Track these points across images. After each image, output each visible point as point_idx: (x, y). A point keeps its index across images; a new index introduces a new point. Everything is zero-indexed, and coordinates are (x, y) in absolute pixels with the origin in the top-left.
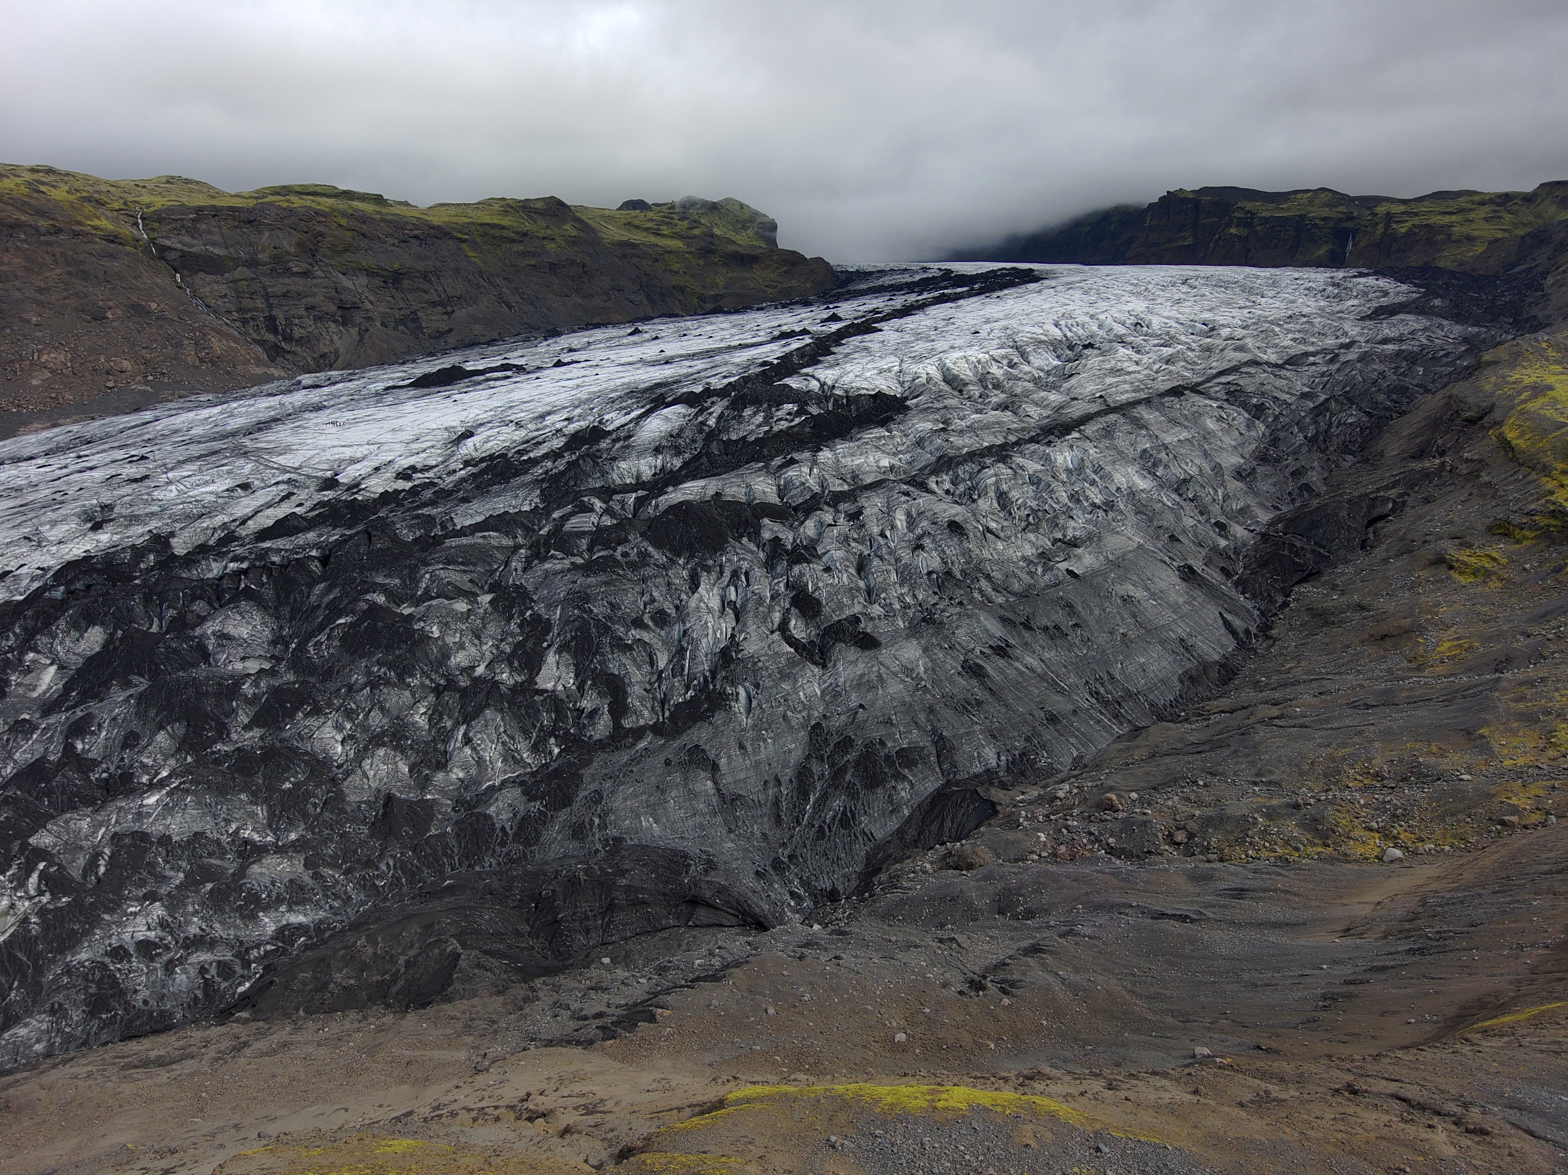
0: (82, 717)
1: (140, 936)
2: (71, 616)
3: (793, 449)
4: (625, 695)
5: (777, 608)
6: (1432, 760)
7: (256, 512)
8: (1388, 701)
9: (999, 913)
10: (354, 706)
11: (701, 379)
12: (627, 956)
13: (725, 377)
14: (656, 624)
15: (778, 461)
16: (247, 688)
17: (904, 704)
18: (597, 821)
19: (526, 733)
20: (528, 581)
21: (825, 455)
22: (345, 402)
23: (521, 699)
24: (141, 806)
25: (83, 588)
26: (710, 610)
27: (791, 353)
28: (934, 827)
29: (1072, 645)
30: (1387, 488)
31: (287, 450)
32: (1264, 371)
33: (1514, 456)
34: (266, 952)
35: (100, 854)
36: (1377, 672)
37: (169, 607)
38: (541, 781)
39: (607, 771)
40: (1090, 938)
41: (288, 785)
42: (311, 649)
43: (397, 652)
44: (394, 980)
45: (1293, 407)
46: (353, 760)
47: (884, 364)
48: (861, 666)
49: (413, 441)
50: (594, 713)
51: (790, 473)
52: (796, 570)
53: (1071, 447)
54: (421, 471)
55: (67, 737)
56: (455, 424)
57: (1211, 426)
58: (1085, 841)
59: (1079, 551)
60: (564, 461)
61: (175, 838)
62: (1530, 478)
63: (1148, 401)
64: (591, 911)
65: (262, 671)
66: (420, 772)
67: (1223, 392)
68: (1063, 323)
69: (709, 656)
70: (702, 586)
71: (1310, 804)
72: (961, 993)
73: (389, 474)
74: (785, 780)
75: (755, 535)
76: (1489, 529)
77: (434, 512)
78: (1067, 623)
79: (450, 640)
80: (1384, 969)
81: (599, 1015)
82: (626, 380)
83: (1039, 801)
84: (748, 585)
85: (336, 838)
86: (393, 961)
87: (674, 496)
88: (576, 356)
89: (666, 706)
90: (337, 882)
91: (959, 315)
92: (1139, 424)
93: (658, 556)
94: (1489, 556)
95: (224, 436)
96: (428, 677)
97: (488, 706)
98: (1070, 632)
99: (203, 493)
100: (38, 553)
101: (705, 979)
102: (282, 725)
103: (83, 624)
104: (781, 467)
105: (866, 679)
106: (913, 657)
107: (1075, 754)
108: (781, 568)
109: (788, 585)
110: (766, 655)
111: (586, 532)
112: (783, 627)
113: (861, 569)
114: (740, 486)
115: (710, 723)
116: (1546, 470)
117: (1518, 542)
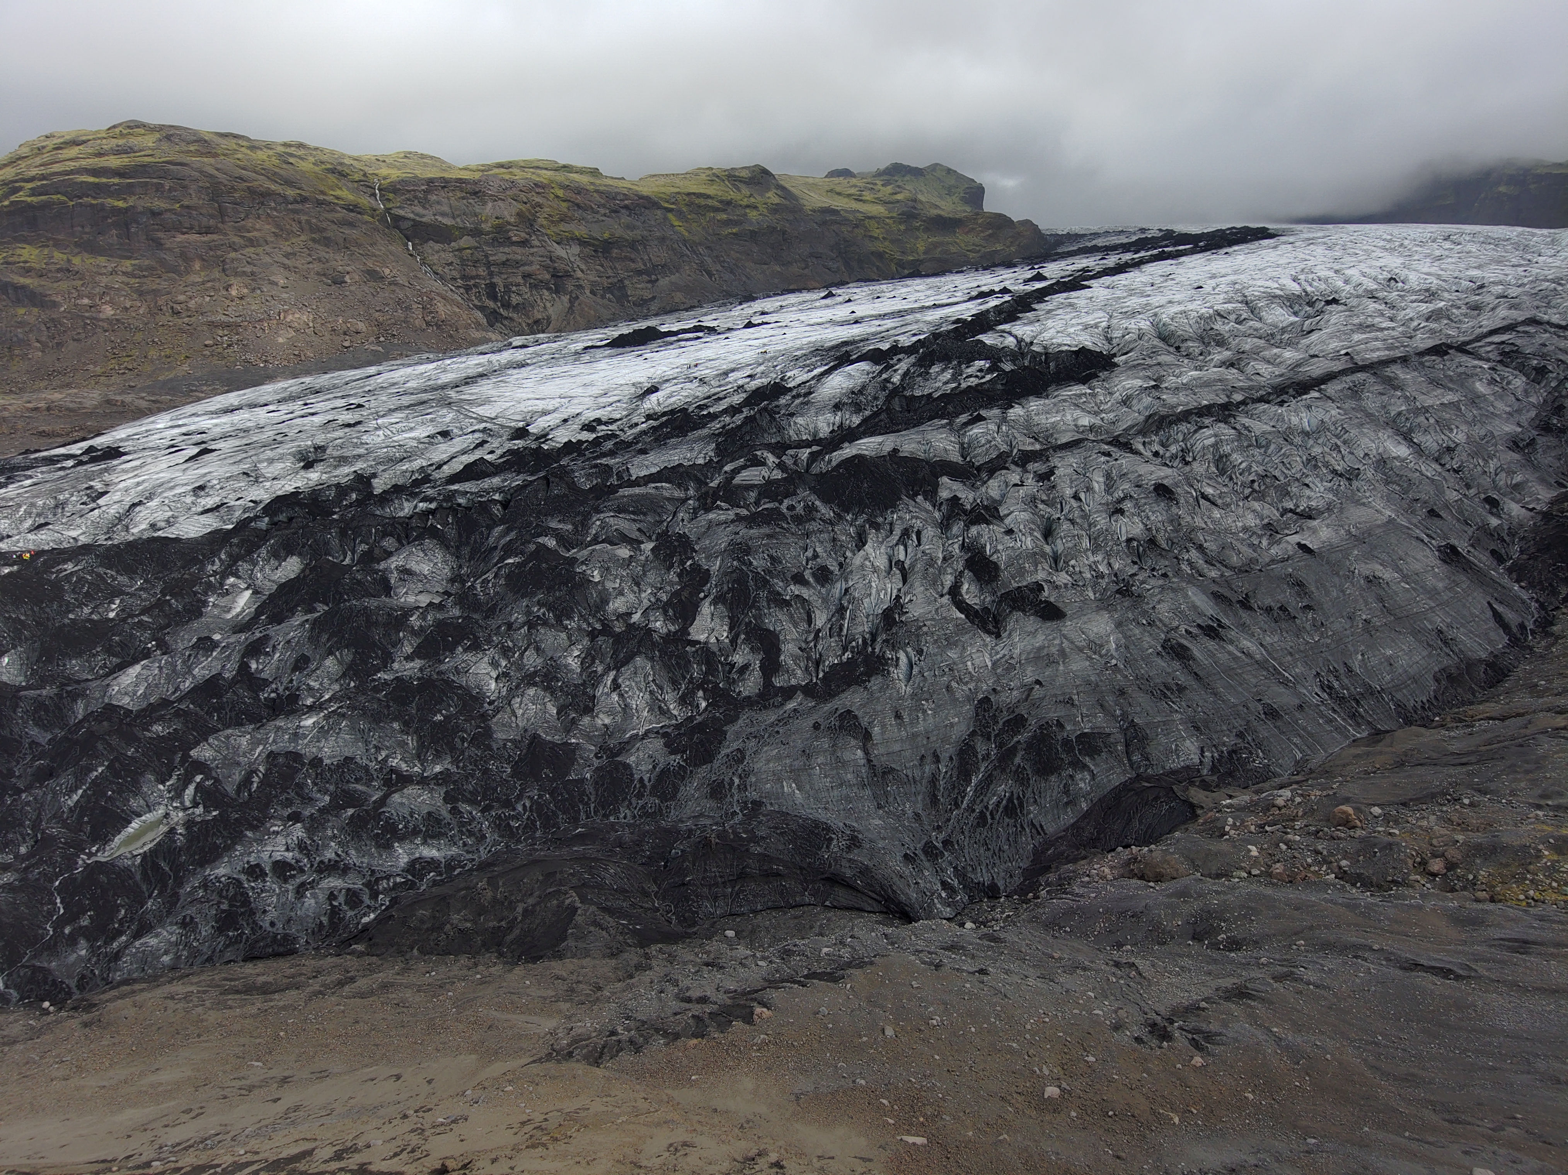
0: (260, 638)
1: (278, 856)
2: (272, 546)
3: (981, 407)
4: (779, 651)
5: (949, 570)
7: (452, 458)
9: (1193, 938)
10: (510, 644)
11: (889, 337)
12: (753, 931)
13: (914, 335)
14: (817, 580)
15: (963, 418)
16: (414, 620)
17: (1089, 683)
18: (737, 781)
19: (675, 684)
20: (692, 531)
21: (1016, 412)
22: (547, 360)
23: (672, 648)
24: (299, 727)
25: (285, 520)
26: (875, 570)
27: (987, 311)
28: (1118, 826)
29: (1300, 630)
31: (486, 401)
34: (395, 884)
35: (255, 771)
37: (361, 542)
38: (684, 734)
39: (753, 730)
40: (1317, 987)
41: (439, 717)
42: (478, 586)
43: (558, 594)
44: (510, 928)
46: (504, 697)
47: (1090, 319)
48: (1041, 637)
49: (602, 396)
50: (745, 668)
51: (975, 431)
52: (974, 531)
54: (606, 423)
55: (243, 657)
56: (642, 380)
57: (1481, 389)
58: (1309, 860)
59: (1315, 523)
60: (742, 416)
61: (326, 762)
64: (721, 877)
65: (431, 605)
66: (567, 715)
67: (1495, 352)
68: (1301, 277)
69: (871, 617)
70: (869, 544)
72: (1138, 1040)
73: (575, 426)
74: (944, 756)
75: (931, 493)
77: (611, 462)
78: (1294, 603)
79: (609, 585)
82: (813, 339)
83: (1250, 808)
84: (919, 545)
85: (478, 774)
86: (512, 907)
87: (848, 451)
88: (766, 318)
89: (821, 667)
90: (474, 818)
91: (1178, 270)
92: (1392, 384)
93: (825, 510)
95: (433, 389)
96: (586, 620)
97: (639, 653)
98: (1300, 615)
99: (406, 439)
100: (254, 487)
101: (823, 976)
102: (442, 658)
103: (283, 554)
104: (966, 424)
105: (1045, 652)
106: (1103, 632)
107: (1299, 756)
108: (957, 528)
109: (962, 547)
110: (933, 619)
111: (756, 485)
112: (954, 591)
113: (1048, 533)
114: (919, 442)
115: (866, 688)
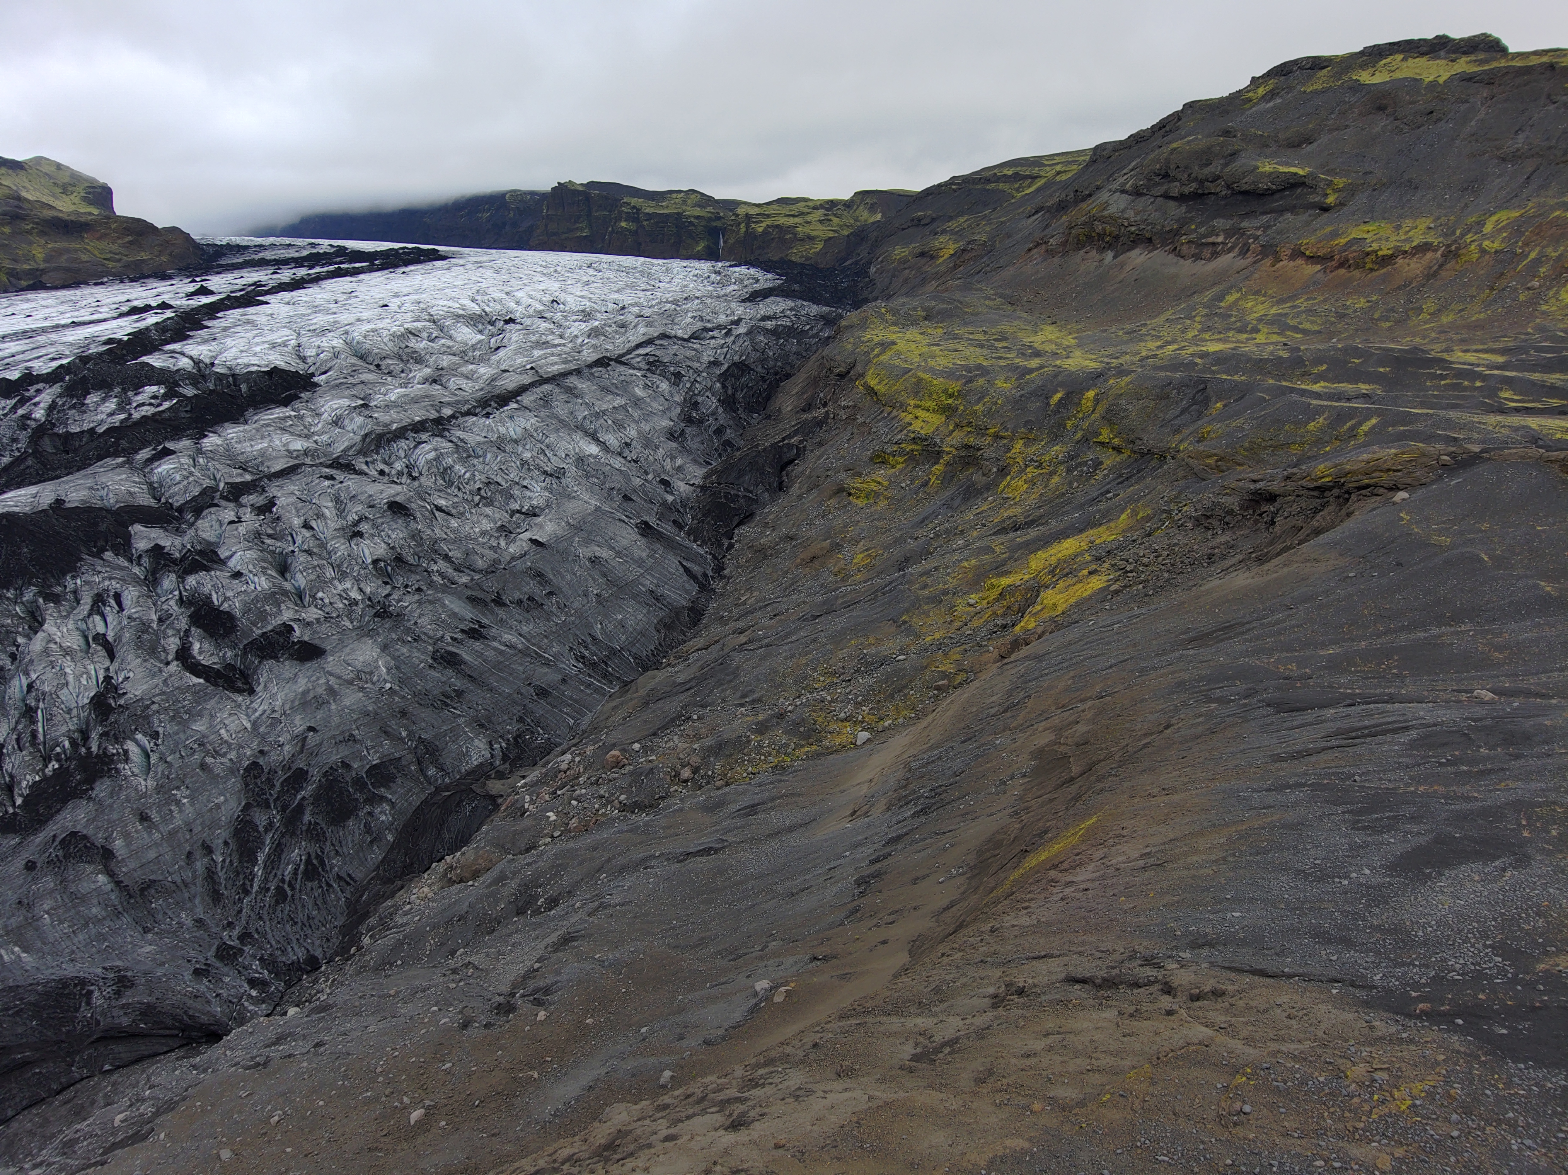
6: (873, 650)
8: (829, 609)
27: (147, 329)
30: (789, 437)
33: (878, 399)
36: (814, 589)
58: (597, 806)
62: (892, 415)
63: (578, 372)
71: (790, 712)
72: (486, 1025)
76: (871, 459)
80: (899, 838)
83: (541, 780)
94: (875, 481)
101: (123, 1144)
105: (311, 695)
108: (168, 582)
109: (181, 601)
110: (163, 693)
112: (184, 655)
113: (283, 569)
114: (91, 488)
115: (90, 798)
116: (903, 407)
117: (893, 467)
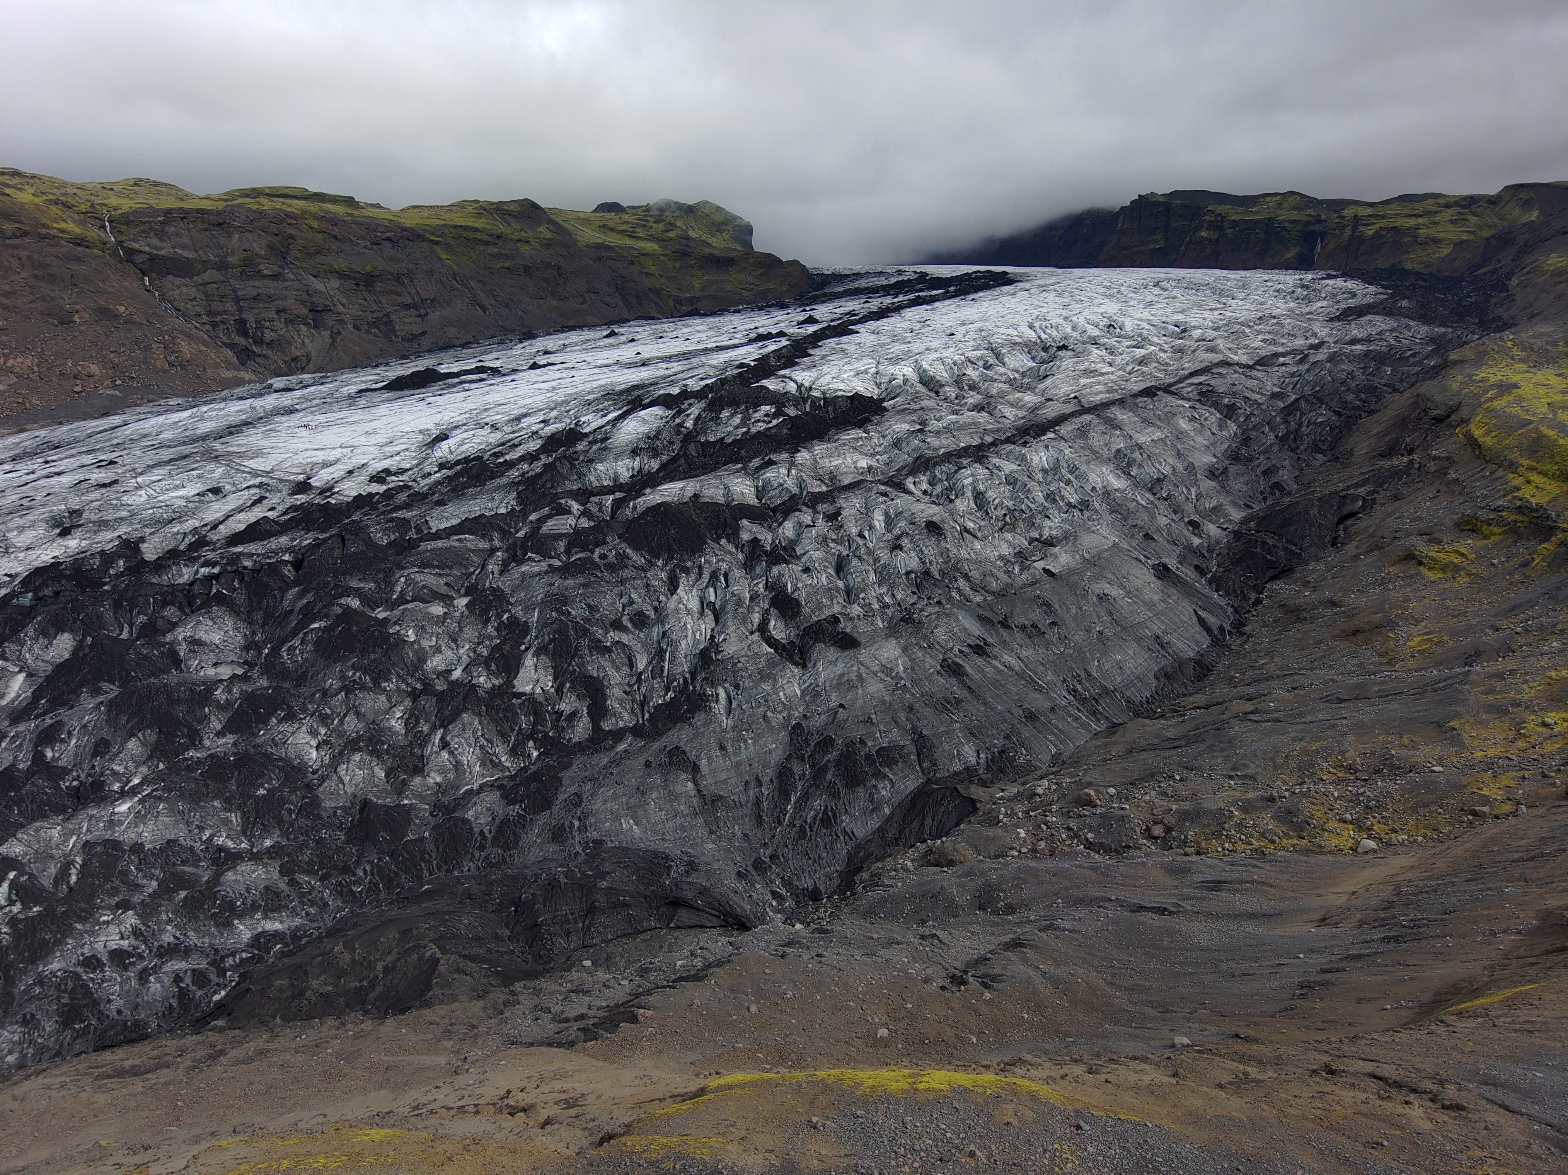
0: (52, 725)
1: (113, 945)
2: (39, 624)
3: (771, 451)
5: (757, 609)
6: (1404, 752)
7: (228, 517)
8: (1360, 695)
9: (980, 909)
10: (328, 711)
11: (678, 381)
12: (608, 958)
13: (702, 379)
14: (635, 626)
15: (756, 462)
16: (219, 694)
17: (883, 703)
19: (504, 736)
20: (505, 584)
21: (803, 456)
22: (317, 405)
23: (498, 702)
24: (113, 814)
25: (51, 594)
26: (689, 612)
28: (915, 825)
29: (1049, 643)
30: (1357, 486)
31: (258, 453)
32: (1236, 372)
33: (1481, 453)
34: (242, 960)
35: (71, 863)
36: (1349, 667)
37: (139, 613)
40: (1070, 932)
41: (262, 792)
42: (285, 654)
43: (372, 656)
44: (372, 987)
45: (1264, 407)
46: (327, 766)
47: (860, 366)
48: (841, 665)
49: (387, 444)
50: (573, 715)
51: (768, 475)
52: (775, 570)
53: (1047, 447)
54: (396, 474)
55: (36, 745)
56: (429, 427)
57: (1184, 426)
58: (1064, 836)
59: (1056, 550)
60: (541, 463)
61: (148, 846)
62: (1495, 476)
63: (1121, 402)
64: (572, 914)
65: (234, 677)
66: (396, 777)
67: (1195, 392)
68: (1037, 325)
69: (689, 658)
70: (681, 587)
71: (1285, 797)
72: (943, 988)
73: (363, 478)
74: (766, 780)
75: (733, 536)
76: (1458, 525)
77: (409, 515)
78: (1044, 622)
79: (426, 644)
80: (1359, 957)
81: (581, 1017)
82: (603, 382)
83: (1018, 798)
84: (727, 586)
85: (312, 844)
86: (371, 966)
87: (652, 498)
88: (551, 358)
89: (646, 708)
90: (313, 888)
91: (935, 317)
92: (1114, 425)
93: (636, 558)
94: (1457, 552)
95: (194, 440)
96: (404, 681)
97: (465, 710)
98: (1048, 631)
99: (173, 498)
101: (687, 979)
102: (256, 731)
103: (52, 631)
104: (759, 468)
106: (892, 657)
107: (1054, 751)
111: (561, 536)
116: (1513, 467)
117: (1486, 537)
